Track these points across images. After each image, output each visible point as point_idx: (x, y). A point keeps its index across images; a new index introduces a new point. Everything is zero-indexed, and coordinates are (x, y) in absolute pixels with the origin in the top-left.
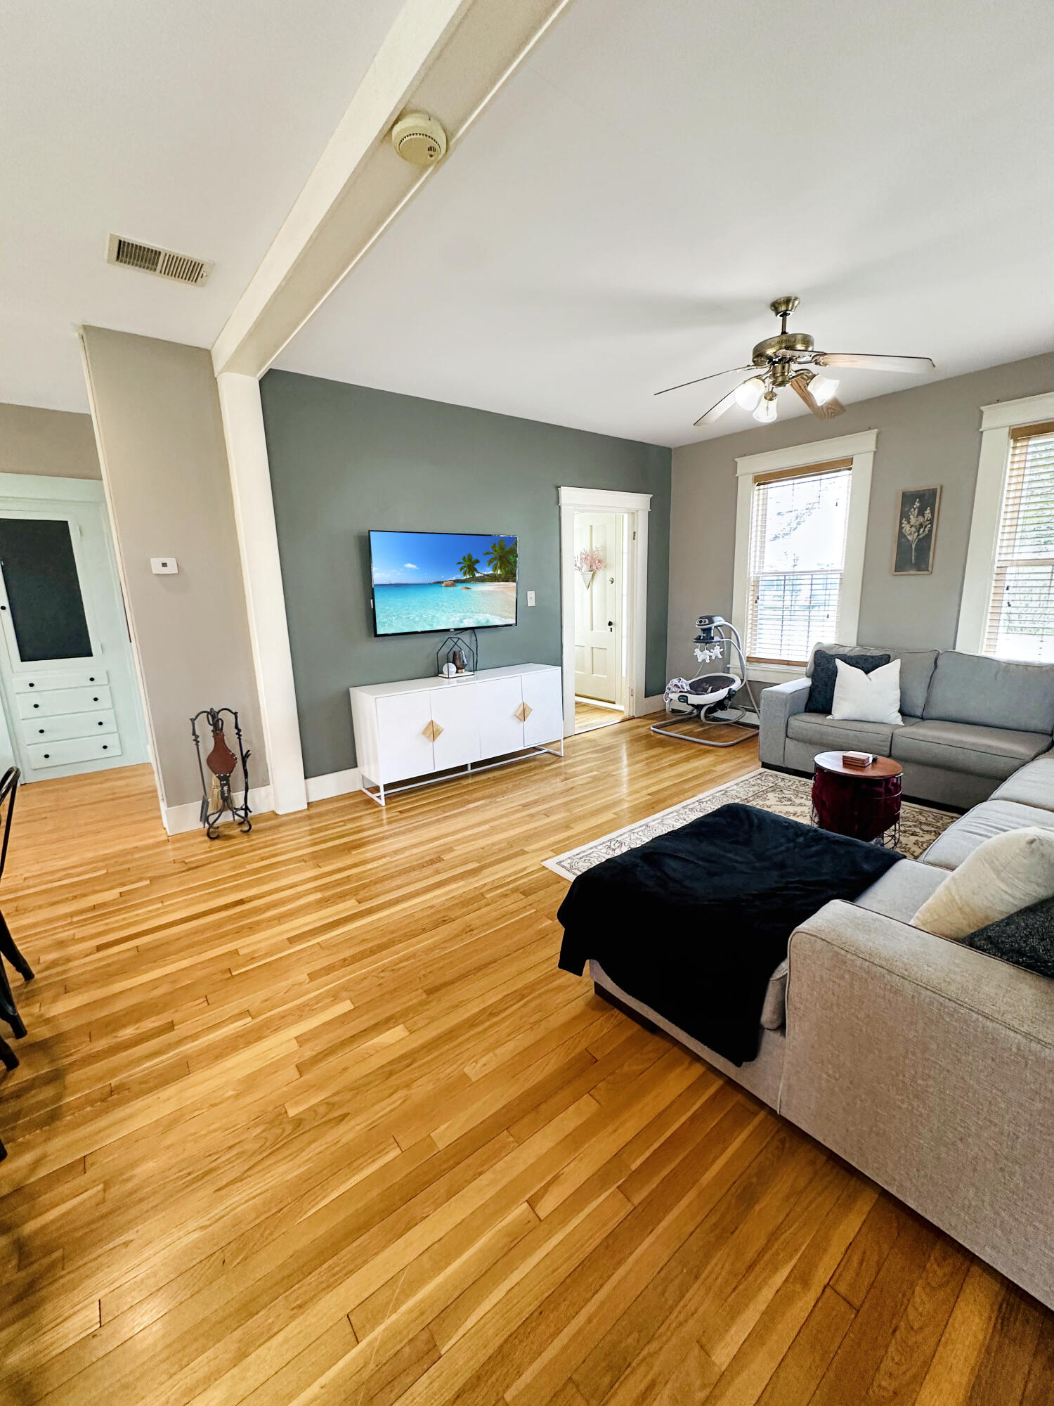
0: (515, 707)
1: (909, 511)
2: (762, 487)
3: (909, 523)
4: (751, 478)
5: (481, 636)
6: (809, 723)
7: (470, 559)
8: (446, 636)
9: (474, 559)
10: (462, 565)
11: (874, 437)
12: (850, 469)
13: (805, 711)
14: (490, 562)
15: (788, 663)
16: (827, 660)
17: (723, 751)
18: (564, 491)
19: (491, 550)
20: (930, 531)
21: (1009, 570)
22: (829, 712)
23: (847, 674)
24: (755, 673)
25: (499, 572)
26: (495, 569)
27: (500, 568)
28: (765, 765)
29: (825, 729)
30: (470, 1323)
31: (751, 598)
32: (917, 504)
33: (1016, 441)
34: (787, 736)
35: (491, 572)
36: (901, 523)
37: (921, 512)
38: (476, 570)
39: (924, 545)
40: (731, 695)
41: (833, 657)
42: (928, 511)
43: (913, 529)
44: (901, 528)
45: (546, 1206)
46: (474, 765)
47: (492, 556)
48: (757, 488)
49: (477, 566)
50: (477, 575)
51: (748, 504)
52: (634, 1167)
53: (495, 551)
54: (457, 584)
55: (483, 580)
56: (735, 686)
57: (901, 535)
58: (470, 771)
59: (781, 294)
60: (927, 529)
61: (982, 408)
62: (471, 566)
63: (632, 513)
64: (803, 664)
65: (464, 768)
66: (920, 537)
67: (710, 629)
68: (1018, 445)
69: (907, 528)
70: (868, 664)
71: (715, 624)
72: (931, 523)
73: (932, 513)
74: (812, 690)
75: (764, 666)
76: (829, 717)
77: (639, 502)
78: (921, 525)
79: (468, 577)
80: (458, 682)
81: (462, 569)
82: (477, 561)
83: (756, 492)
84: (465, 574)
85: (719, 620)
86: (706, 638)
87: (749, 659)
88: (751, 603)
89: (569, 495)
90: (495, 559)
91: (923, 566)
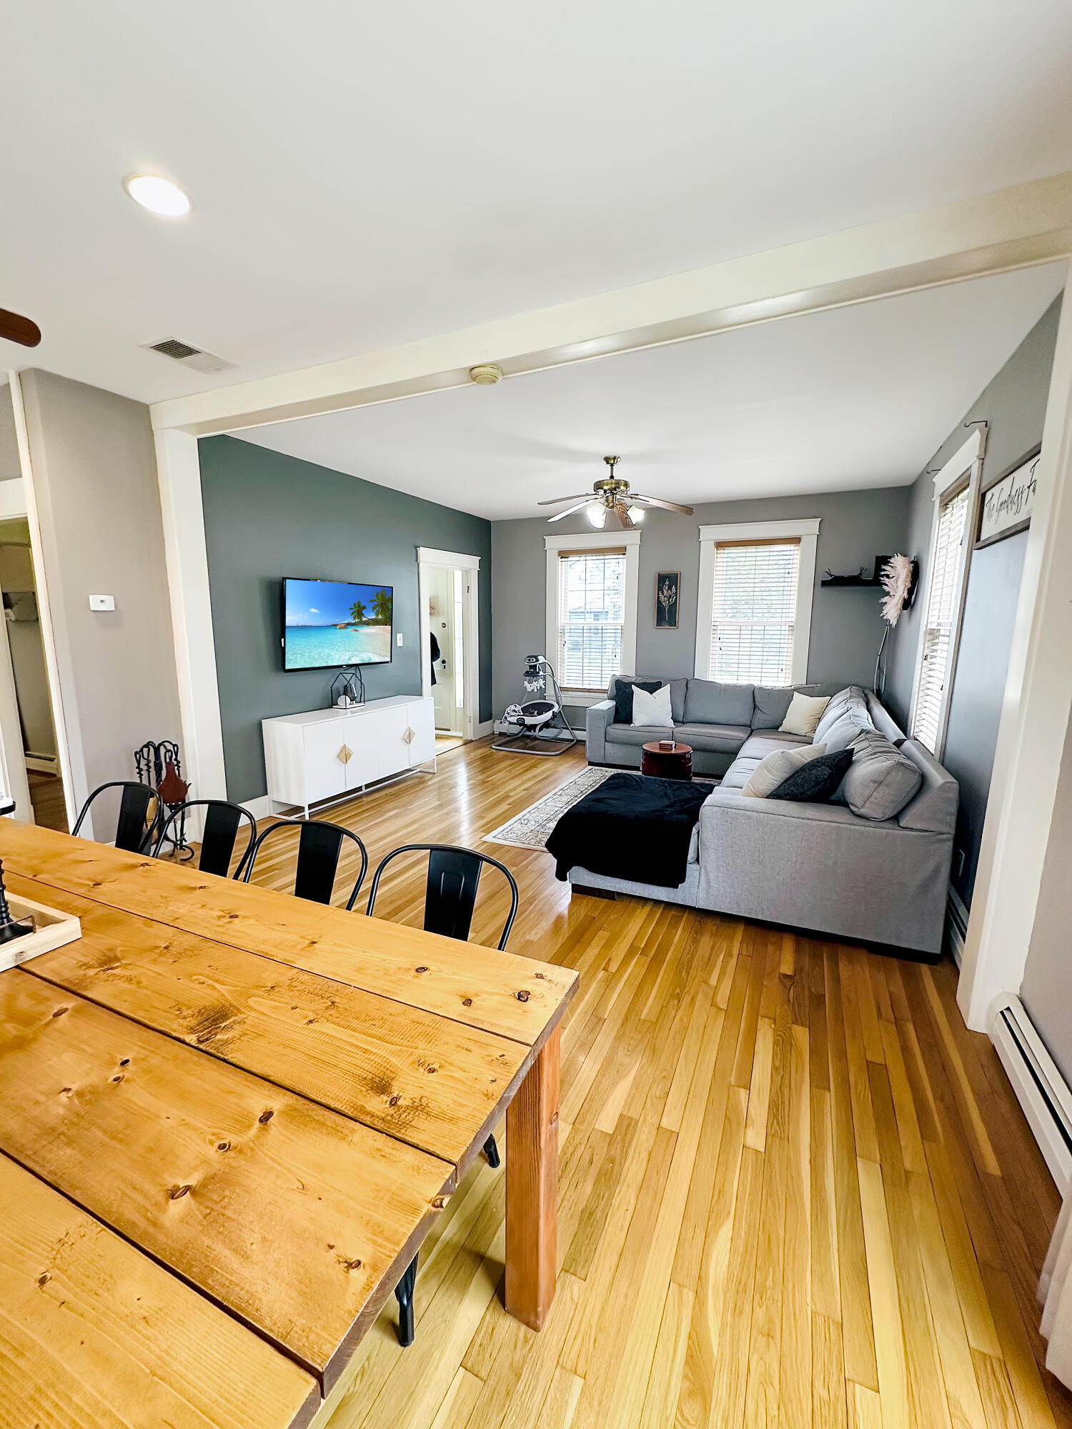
0: (401, 733)
1: (662, 586)
2: (563, 560)
3: (663, 594)
4: (556, 553)
5: (364, 670)
6: (619, 730)
7: (359, 606)
8: (338, 671)
9: (362, 605)
10: (353, 610)
11: (639, 535)
12: (624, 554)
13: (614, 723)
14: (374, 608)
15: (589, 691)
16: (625, 687)
17: (558, 758)
18: (422, 551)
19: (375, 598)
20: (676, 599)
21: (719, 628)
22: (631, 723)
23: (639, 695)
24: (567, 700)
25: (380, 617)
26: (377, 615)
27: (381, 614)
28: (591, 764)
29: (631, 733)
30: (610, 1007)
31: (559, 642)
32: (667, 583)
33: (717, 549)
34: (606, 741)
35: (374, 617)
36: (658, 594)
37: (670, 588)
38: (363, 615)
39: (673, 608)
40: (554, 715)
41: (630, 684)
42: (674, 587)
43: (666, 598)
44: (659, 597)
45: (613, 967)
46: (367, 786)
47: (376, 603)
48: (561, 560)
49: (364, 612)
50: (364, 619)
51: (556, 574)
52: (642, 946)
53: (378, 599)
54: (348, 627)
55: (368, 623)
56: (556, 709)
57: (659, 602)
58: (364, 791)
59: (611, 454)
60: (674, 599)
61: (700, 527)
62: (359, 612)
63: (466, 571)
64: (604, 691)
65: (360, 789)
66: (670, 603)
67: (536, 665)
68: (719, 552)
69: (662, 598)
70: (652, 688)
71: (540, 662)
72: (676, 596)
73: (676, 589)
74: (616, 708)
75: (571, 693)
76: (632, 725)
77: (473, 562)
78: (670, 596)
79: (357, 620)
80: (352, 712)
81: (353, 613)
82: (364, 608)
83: (560, 563)
84: (355, 618)
85: (541, 659)
86: (532, 673)
87: (562, 689)
88: (559, 646)
89: (424, 553)
90: (378, 605)
91: (672, 622)
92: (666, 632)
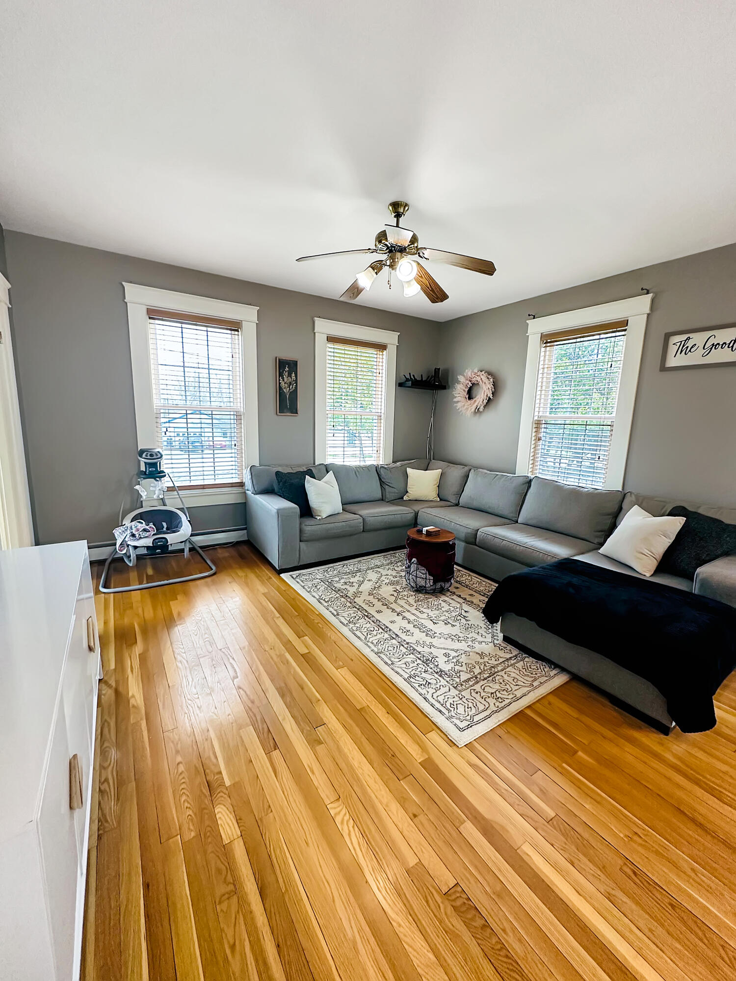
1: (282, 372)
3: (284, 380)
4: (143, 310)
11: (255, 311)
13: (304, 519)
20: (297, 385)
22: (315, 516)
28: (284, 571)
29: (318, 528)
32: (287, 369)
33: (330, 343)
36: (279, 380)
37: (290, 375)
39: (294, 395)
42: (293, 375)
43: (286, 385)
44: (280, 383)
48: (149, 320)
57: (280, 388)
60: (294, 387)
61: (313, 318)
66: (290, 391)
69: (283, 383)
72: (297, 382)
73: (296, 377)
76: (317, 517)
78: (290, 383)
83: (149, 325)
91: (294, 410)
92: (287, 419)
